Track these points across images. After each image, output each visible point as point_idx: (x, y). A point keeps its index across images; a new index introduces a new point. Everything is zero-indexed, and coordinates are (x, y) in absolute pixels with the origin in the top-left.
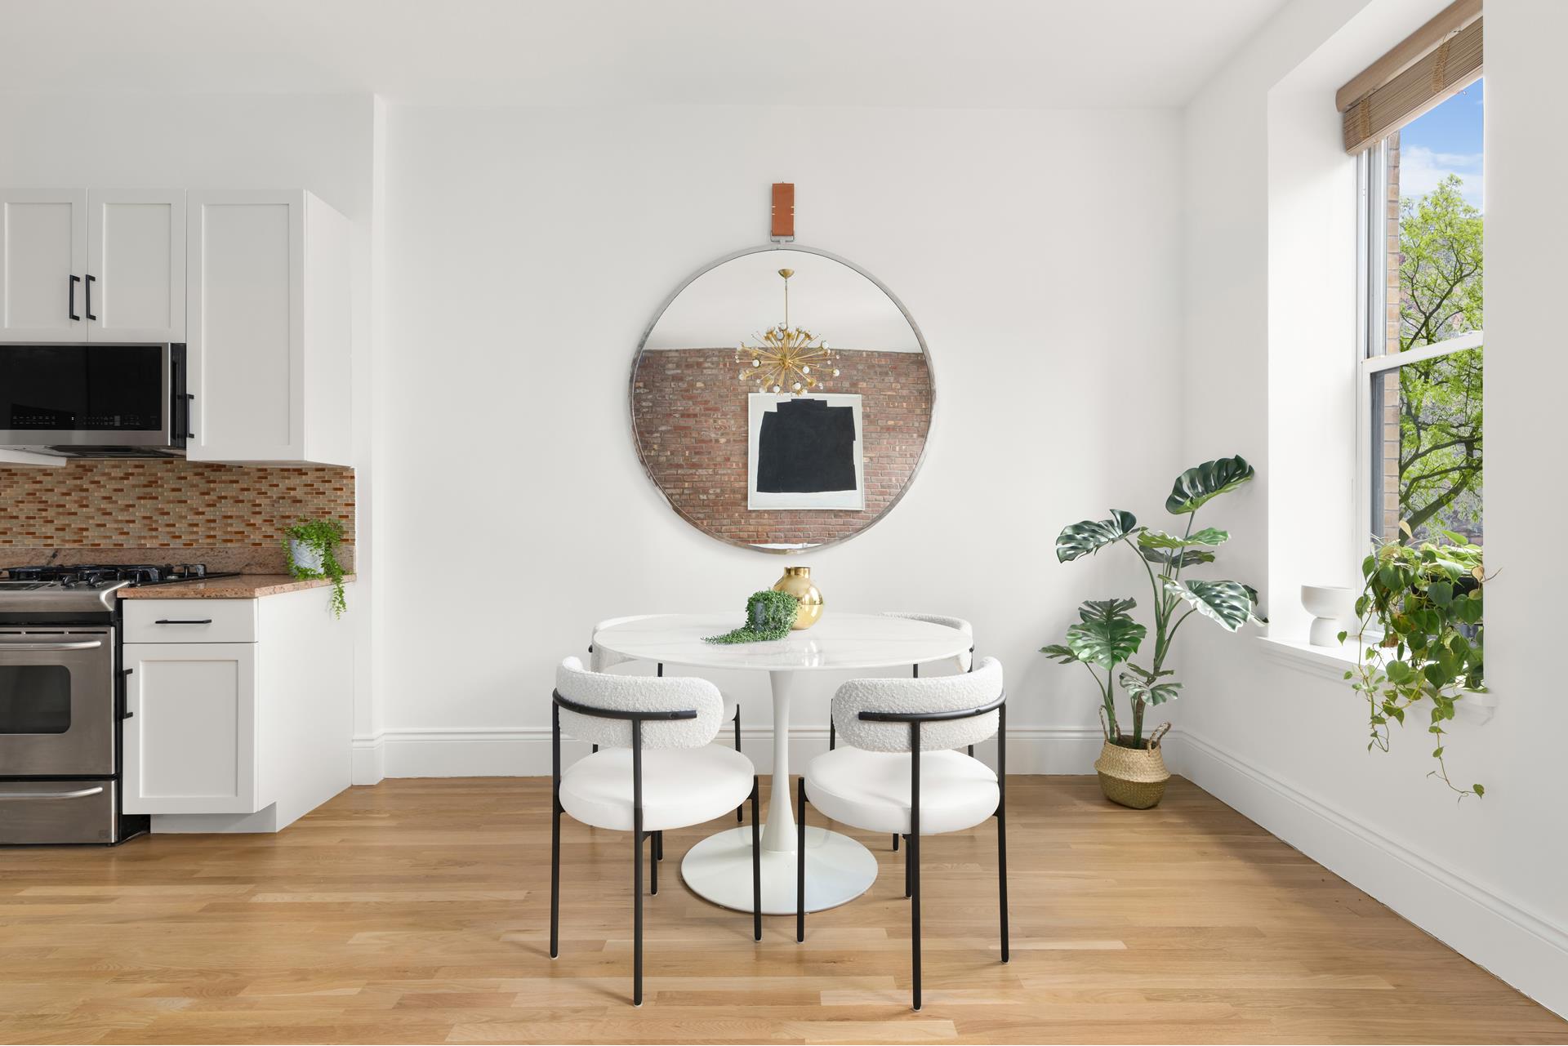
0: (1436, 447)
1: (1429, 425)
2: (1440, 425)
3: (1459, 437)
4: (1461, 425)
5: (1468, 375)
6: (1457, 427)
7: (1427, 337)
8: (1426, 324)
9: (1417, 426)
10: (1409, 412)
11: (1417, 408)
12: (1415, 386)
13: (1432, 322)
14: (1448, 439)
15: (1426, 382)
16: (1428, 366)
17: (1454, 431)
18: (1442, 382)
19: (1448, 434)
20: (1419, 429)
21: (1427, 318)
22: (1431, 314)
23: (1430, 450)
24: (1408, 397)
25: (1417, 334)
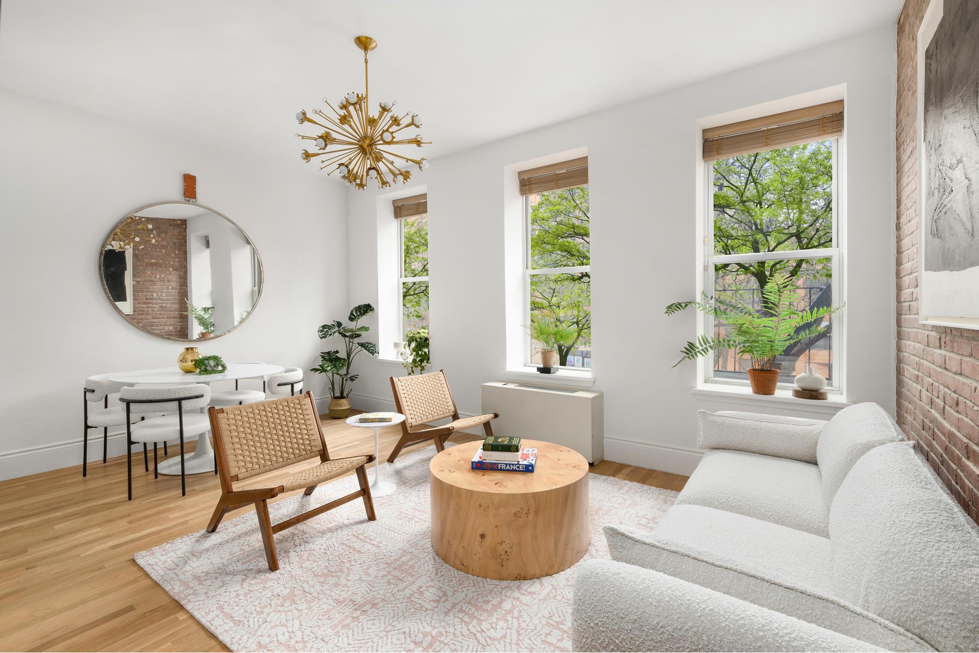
0: (779, 244)
1: (771, 232)
2: (777, 230)
3: (791, 234)
4: (789, 227)
5: (785, 196)
6: (788, 228)
7: (754, 182)
8: (750, 174)
9: (764, 234)
10: (757, 228)
11: (760, 224)
12: (755, 212)
13: (754, 172)
14: (785, 237)
15: (761, 208)
16: (759, 198)
17: (786, 231)
18: (771, 205)
19: (784, 234)
20: (766, 236)
21: (750, 171)
22: (752, 167)
23: (776, 247)
24: (754, 219)
25: (747, 181)
